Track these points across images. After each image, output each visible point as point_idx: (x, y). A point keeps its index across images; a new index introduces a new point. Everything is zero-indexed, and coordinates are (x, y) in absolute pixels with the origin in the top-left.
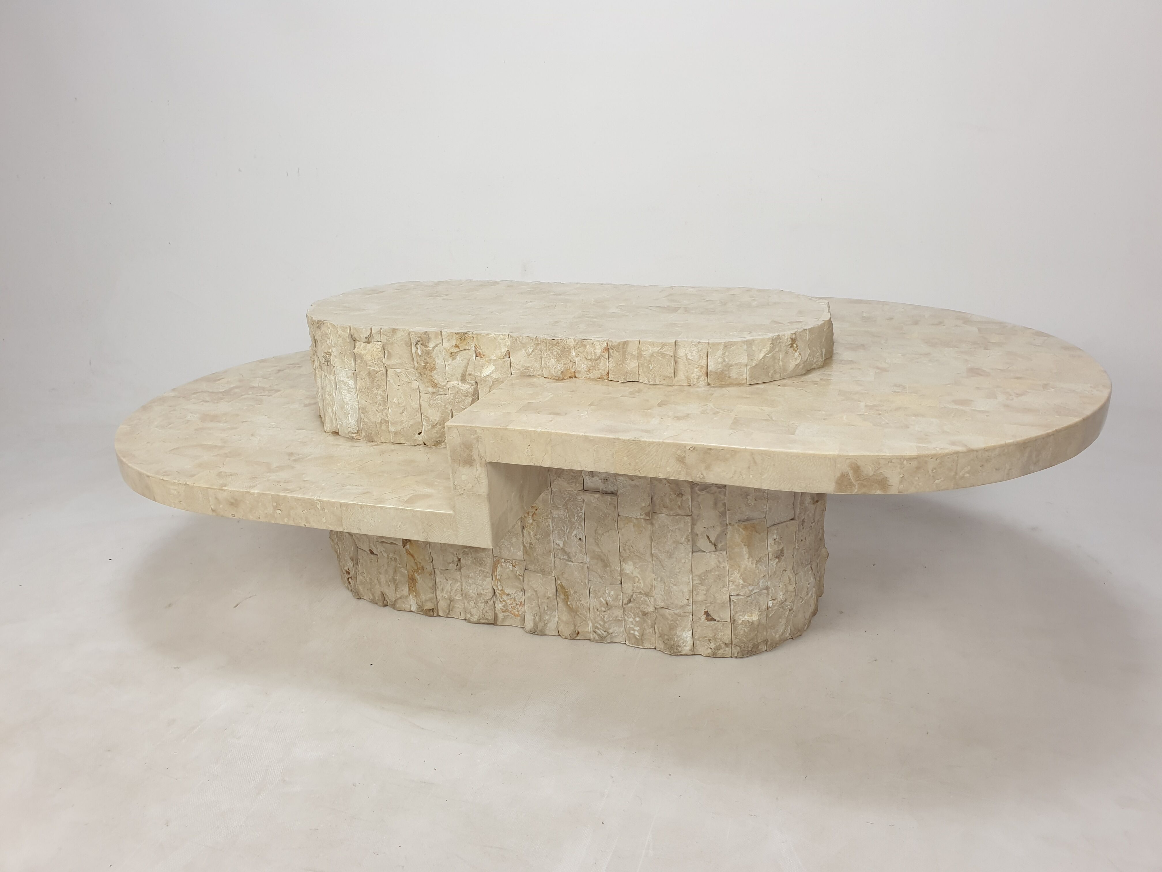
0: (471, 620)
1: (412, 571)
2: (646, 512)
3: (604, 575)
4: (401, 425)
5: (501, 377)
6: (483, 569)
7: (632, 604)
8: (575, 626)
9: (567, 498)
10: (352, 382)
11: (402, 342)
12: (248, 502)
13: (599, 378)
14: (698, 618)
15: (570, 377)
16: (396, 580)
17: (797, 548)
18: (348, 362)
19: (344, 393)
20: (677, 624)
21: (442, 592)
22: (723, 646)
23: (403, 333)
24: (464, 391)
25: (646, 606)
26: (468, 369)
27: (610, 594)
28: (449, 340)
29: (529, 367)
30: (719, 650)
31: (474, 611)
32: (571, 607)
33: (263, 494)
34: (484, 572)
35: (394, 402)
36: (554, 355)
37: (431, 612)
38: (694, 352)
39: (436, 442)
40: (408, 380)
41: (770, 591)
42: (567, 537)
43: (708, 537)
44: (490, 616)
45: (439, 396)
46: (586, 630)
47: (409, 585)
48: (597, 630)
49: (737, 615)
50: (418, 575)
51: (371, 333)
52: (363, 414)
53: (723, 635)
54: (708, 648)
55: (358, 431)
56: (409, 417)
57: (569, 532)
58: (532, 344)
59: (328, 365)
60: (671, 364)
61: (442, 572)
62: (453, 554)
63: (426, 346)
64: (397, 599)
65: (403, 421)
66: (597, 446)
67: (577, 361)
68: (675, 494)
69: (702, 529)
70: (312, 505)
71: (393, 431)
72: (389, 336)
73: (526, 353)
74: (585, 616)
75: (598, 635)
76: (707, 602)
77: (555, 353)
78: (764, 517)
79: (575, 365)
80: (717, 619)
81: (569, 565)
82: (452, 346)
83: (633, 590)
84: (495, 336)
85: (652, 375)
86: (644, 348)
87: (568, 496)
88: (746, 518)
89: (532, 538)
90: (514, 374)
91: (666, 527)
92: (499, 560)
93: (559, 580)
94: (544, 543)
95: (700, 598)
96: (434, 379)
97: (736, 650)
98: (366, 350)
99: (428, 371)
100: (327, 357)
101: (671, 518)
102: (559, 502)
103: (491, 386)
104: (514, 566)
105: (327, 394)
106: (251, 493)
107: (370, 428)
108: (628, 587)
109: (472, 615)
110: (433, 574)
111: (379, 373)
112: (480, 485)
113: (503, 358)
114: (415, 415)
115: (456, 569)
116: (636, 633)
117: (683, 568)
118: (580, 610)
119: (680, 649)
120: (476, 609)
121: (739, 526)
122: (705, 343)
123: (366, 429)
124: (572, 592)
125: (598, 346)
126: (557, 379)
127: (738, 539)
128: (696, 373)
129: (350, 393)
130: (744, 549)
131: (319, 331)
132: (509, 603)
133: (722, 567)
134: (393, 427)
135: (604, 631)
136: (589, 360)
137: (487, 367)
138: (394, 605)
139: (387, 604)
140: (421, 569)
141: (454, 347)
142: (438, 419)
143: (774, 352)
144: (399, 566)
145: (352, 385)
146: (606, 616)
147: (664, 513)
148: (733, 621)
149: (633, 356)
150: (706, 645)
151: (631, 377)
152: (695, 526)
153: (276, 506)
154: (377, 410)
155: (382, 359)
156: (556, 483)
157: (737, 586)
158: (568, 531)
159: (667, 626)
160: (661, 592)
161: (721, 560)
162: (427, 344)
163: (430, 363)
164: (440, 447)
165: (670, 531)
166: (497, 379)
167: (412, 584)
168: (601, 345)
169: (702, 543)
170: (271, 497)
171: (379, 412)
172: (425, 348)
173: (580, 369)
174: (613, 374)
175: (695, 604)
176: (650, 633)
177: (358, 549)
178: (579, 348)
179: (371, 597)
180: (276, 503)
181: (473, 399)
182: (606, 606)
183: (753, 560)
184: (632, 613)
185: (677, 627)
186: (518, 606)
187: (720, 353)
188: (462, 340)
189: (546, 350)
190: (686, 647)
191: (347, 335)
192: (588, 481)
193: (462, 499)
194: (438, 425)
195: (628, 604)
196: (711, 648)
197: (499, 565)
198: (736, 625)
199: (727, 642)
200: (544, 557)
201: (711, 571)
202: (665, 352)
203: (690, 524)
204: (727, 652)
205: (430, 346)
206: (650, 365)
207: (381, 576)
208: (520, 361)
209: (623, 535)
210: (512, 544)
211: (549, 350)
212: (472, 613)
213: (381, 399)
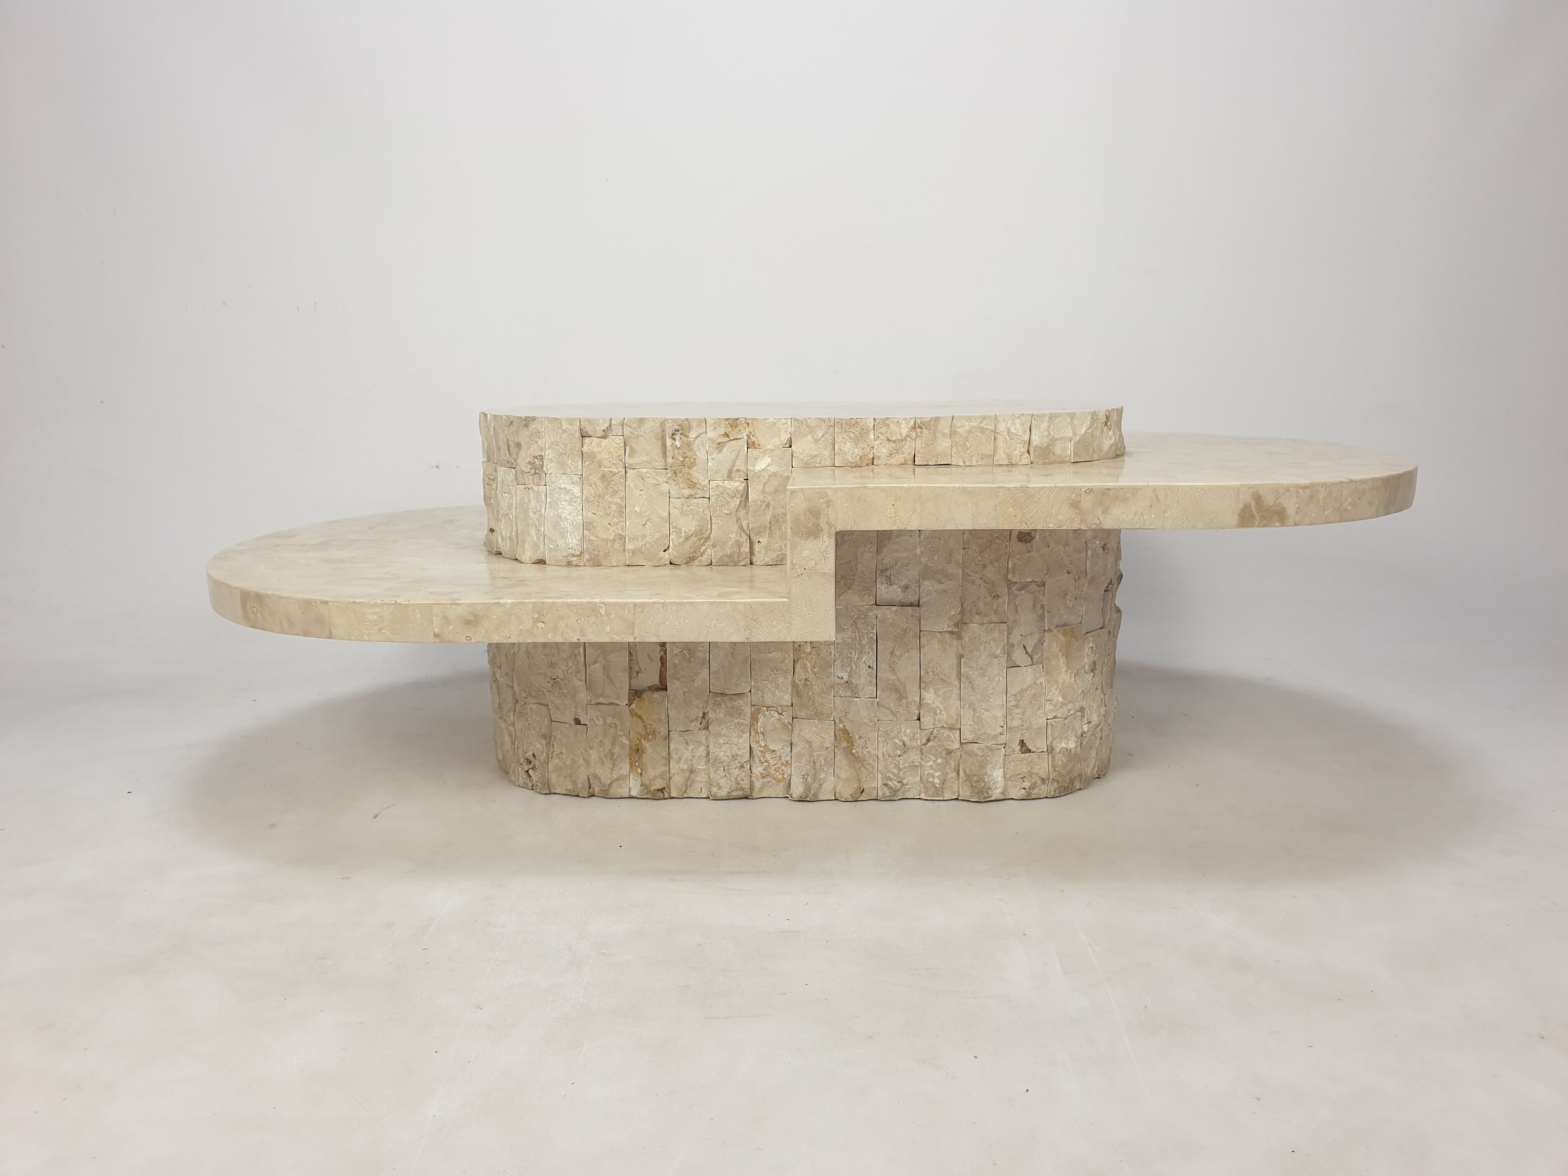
0: (719, 795)
1: (638, 739)
2: (956, 621)
3: (899, 710)
4: (642, 541)
5: (780, 470)
6: (741, 721)
7: (932, 743)
8: (860, 781)
9: (855, 617)
10: (577, 490)
11: (651, 435)
12: (495, 617)
13: (903, 464)
14: (1012, 750)
15: (867, 465)
16: (614, 754)
17: (1106, 662)
18: (572, 464)
19: (562, 505)
20: (987, 760)
21: (678, 763)
22: (1039, 782)
23: (653, 423)
24: (733, 491)
25: (949, 743)
26: (736, 464)
27: (907, 732)
28: (715, 428)
29: (815, 456)
30: (1034, 789)
31: (722, 782)
32: (857, 756)
33: (519, 603)
34: (742, 724)
35: (636, 511)
36: (851, 438)
37: (660, 794)
38: (1018, 425)
39: (689, 559)
40: (656, 481)
41: (1086, 713)
42: (856, 665)
43: (1025, 647)
44: (746, 784)
45: (695, 500)
46: (873, 786)
47: (630, 759)
48: (889, 782)
49: (1055, 742)
50: (647, 743)
51: (610, 425)
52: (588, 531)
53: (1039, 769)
54: (1020, 789)
55: (581, 553)
56: (654, 530)
57: (857, 659)
58: (823, 427)
59: (535, 473)
60: (991, 441)
61: (682, 733)
62: (698, 708)
63: (687, 437)
64: (613, 781)
65: (646, 534)
66: (977, 498)
67: (875, 445)
68: (991, 596)
69: (1019, 638)
70: (593, 611)
71: (631, 548)
72: (634, 428)
73: (814, 439)
74: (873, 767)
75: (891, 788)
76: (1023, 728)
77: (852, 435)
78: (1079, 622)
79: (873, 450)
80: (1033, 749)
81: (855, 701)
82: (720, 435)
83: (934, 724)
84: (774, 421)
85: (969, 455)
86: (959, 425)
87: (858, 613)
88: (1063, 623)
89: (808, 672)
90: (795, 466)
91: (977, 639)
92: (759, 709)
93: (842, 723)
94: (823, 678)
95: (1016, 723)
96: (693, 477)
97: (1050, 788)
98: (601, 446)
99: (686, 468)
100: (535, 462)
101: (985, 626)
102: (845, 622)
103: (765, 483)
104: (781, 714)
105: (531, 511)
106: (501, 604)
107: (598, 548)
108: (927, 721)
109: (720, 787)
110: (668, 738)
111: (617, 475)
112: (826, 561)
113: (783, 447)
114: (663, 526)
115: (700, 729)
116: (936, 781)
117: (997, 688)
118: (867, 759)
119: (990, 793)
120: (725, 778)
121: (1058, 631)
122: (1029, 415)
123: (591, 551)
124: (857, 737)
125: (904, 425)
126: (854, 466)
127: (1055, 648)
128: (1019, 449)
129: (573, 504)
130: (1061, 661)
131: (526, 430)
132: (773, 764)
133: (1039, 683)
134: (631, 544)
135: (898, 782)
136: (892, 441)
137: (761, 460)
138: (608, 790)
139: (593, 793)
140: (649, 734)
141: (721, 436)
142: (693, 529)
143: (1093, 428)
144: (620, 734)
145: (577, 493)
146: (901, 762)
147: (976, 622)
148: (1050, 750)
149: (944, 435)
150: (1019, 785)
151: (942, 459)
152: (1011, 635)
153: (538, 619)
154: (610, 524)
155: (621, 457)
156: (843, 598)
157: (1055, 705)
158: (856, 657)
159: (977, 764)
160: (969, 722)
161: (1038, 675)
162: (687, 434)
163: (690, 458)
164: (693, 565)
165: (983, 643)
166: (775, 472)
167: (636, 757)
168: (908, 422)
169: (1019, 656)
170: (531, 605)
171: (612, 527)
172: (686, 439)
173: (880, 454)
174: (921, 457)
175: (1009, 732)
176: (952, 778)
177: (553, 722)
178: (880, 428)
179: (570, 787)
180: (538, 613)
181: (740, 500)
182: (902, 747)
183: (1072, 673)
184: (931, 755)
185: (987, 765)
186: (783, 766)
187: (1045, 425)
188: (733, 427)
189: (841, 432)
190: (997, 789)
191: (577, 429)
192: (884, 591)
193: (800, 581)
194: (693, 536)
195: (926, 744)
196: (1024, 789)
197: (760, 715)
198: (1055, 753)
199: (1044, 777)
200: (823, 695)
201: (1027, 689)
202: (985, 427)
203: (1006, 633)
204: (1042, 791)
205: (690, 436)
206: (967, 443)
207: (591, 752)
208: (805, 450)
209: (924, 655)
210: (778, 685)
211: (845, 432)
212: (721, 785)
213: (616, 510)
